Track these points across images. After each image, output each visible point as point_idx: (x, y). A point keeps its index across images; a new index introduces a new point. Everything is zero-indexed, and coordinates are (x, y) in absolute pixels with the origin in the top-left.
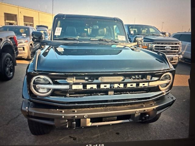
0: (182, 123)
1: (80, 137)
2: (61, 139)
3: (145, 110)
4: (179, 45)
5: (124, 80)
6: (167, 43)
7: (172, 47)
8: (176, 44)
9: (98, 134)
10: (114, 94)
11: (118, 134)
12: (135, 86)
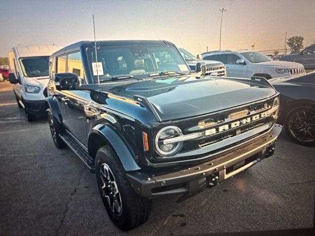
0: (277, 158)
1: (187, 211)
2: (165, 223)
3: (270, 143)
4: (224, 70)
5: (249, 113)
6: (211, 69)
7: (219, 72)
8: (221, 68)
9: (204, 199)
10: (241, 133)
11: (225, 191)
12: (259, 118)
